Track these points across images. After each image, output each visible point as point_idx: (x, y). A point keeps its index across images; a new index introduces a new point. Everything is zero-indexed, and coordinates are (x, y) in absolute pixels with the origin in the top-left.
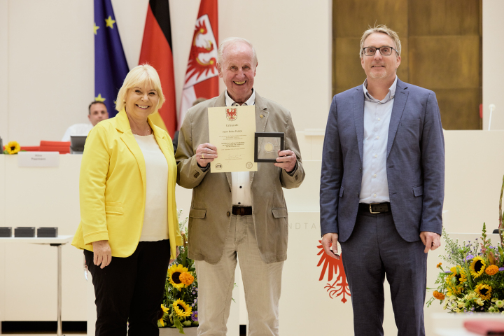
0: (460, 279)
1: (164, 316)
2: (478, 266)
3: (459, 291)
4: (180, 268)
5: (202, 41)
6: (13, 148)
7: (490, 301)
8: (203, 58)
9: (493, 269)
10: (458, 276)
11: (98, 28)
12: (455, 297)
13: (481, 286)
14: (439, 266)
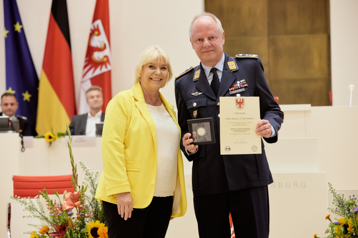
0: (348, 229)
5: (97, 42)
8: (97, 56)
10: (346, 226)
11: (7, 32)
14: (328, 218)
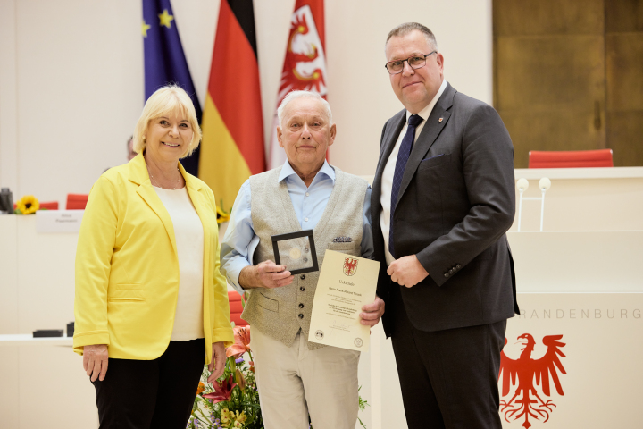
6: (28, 206)
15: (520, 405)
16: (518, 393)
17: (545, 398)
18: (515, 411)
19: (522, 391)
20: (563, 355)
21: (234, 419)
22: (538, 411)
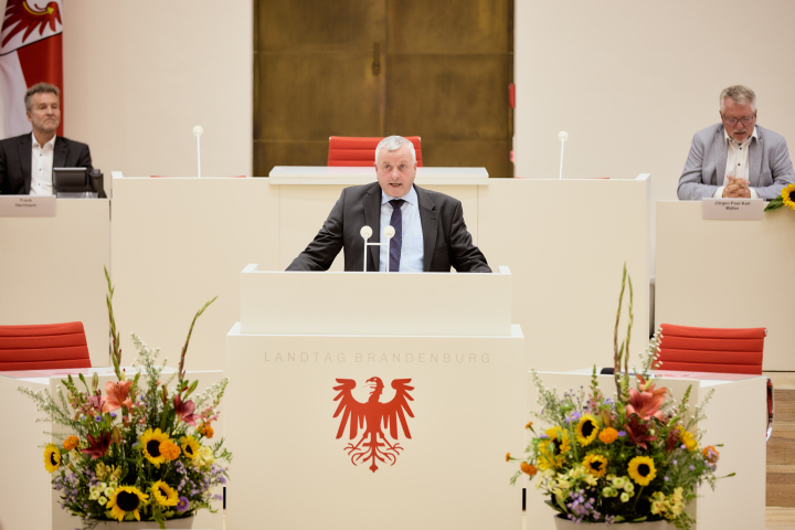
0: (561, 447)
1: (140, 506)
2: (587, 428)
3: (560, 465)
4: (157, 434)
7: (605, 479)
9: (610, 434)
10: (557, 443)
12: (553, 473)
13: (592, 457)
14: (529, 426)
15: (367, 448)
16: (365, 436)
17: (392, 442)
18: (362, 454)
19: (370, 434)
20: (411, 399)
21: (109, 474)
22: (385, 454)
